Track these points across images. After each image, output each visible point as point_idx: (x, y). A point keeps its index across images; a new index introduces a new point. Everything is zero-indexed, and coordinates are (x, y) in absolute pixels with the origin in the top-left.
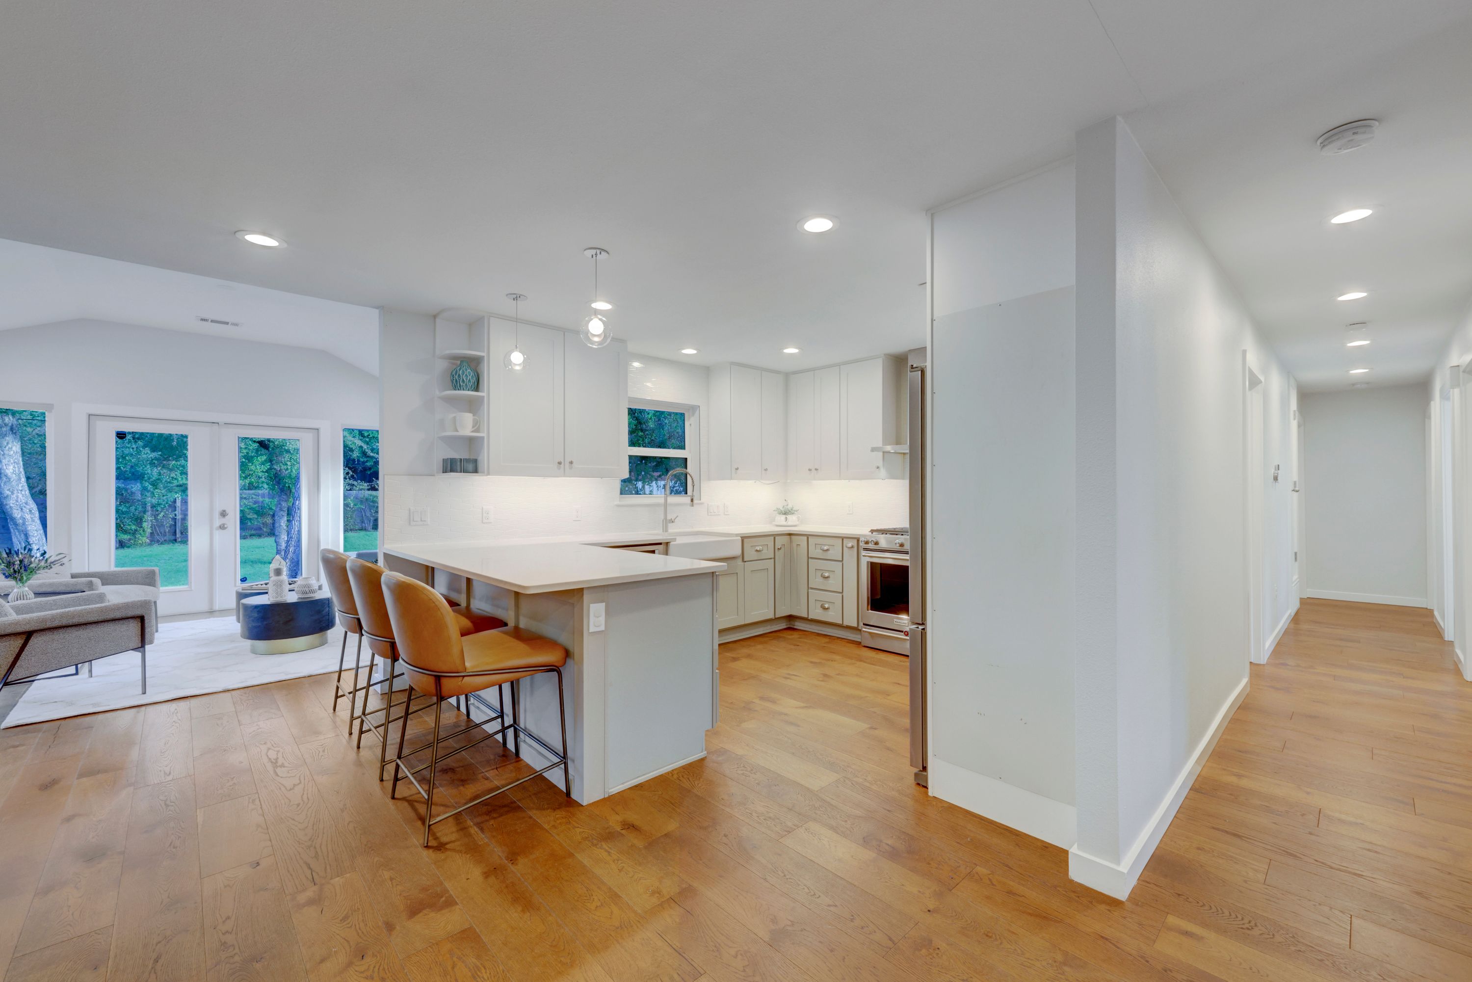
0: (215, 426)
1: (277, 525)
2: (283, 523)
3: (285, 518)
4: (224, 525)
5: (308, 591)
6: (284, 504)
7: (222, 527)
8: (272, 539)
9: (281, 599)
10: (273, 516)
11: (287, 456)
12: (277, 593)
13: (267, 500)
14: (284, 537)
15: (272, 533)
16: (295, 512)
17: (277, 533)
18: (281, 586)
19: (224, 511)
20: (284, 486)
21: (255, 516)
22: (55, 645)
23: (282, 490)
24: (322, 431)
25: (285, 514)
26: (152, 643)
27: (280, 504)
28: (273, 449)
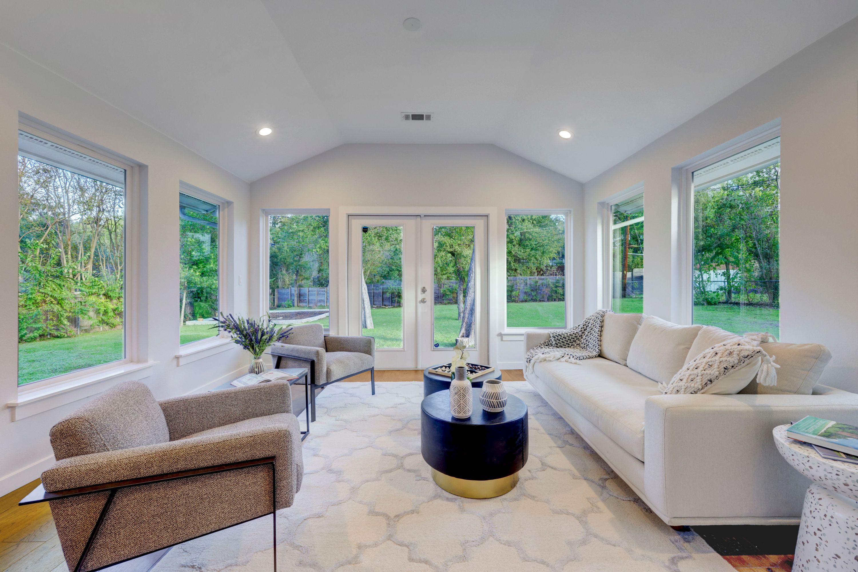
0: (419, 219)
1: (458, 298)
2: (461, 297)
3: (462, 295)
4: (424, 299)
5: (496, 404)
6: (462, 287)
7: (423, 301)
8: (456, 305)
9: (464, 415)
10: (457, 293)
11: (463, 259)
12: (459, 406)
13: (454, 285)
14: (462, 305)
15: (456, 302)
16: (468, 291)
17: (458, 303)
18: (464, 396)
19: (424, 288)
20: (462, 277)
21: (450, 293)
22: (152, 508)
23: (461, 279)
24: (490, 217)
25: (462, 292)
26: (289, 506)
27: (460, 287)
28: (457, 256)
